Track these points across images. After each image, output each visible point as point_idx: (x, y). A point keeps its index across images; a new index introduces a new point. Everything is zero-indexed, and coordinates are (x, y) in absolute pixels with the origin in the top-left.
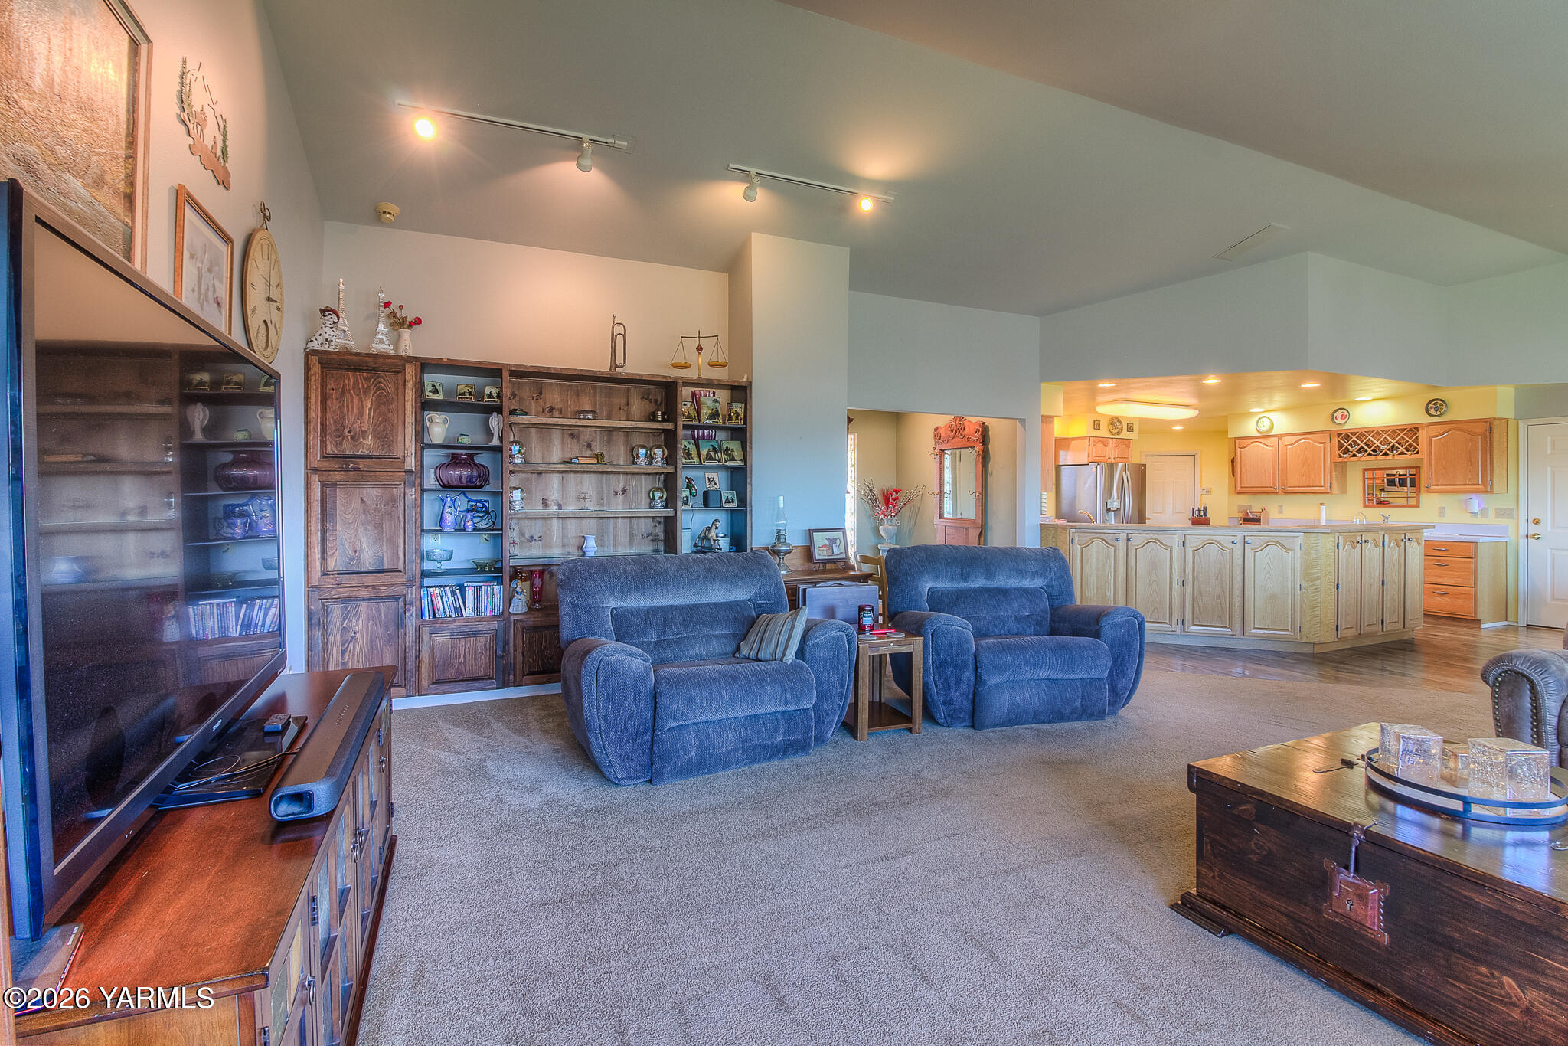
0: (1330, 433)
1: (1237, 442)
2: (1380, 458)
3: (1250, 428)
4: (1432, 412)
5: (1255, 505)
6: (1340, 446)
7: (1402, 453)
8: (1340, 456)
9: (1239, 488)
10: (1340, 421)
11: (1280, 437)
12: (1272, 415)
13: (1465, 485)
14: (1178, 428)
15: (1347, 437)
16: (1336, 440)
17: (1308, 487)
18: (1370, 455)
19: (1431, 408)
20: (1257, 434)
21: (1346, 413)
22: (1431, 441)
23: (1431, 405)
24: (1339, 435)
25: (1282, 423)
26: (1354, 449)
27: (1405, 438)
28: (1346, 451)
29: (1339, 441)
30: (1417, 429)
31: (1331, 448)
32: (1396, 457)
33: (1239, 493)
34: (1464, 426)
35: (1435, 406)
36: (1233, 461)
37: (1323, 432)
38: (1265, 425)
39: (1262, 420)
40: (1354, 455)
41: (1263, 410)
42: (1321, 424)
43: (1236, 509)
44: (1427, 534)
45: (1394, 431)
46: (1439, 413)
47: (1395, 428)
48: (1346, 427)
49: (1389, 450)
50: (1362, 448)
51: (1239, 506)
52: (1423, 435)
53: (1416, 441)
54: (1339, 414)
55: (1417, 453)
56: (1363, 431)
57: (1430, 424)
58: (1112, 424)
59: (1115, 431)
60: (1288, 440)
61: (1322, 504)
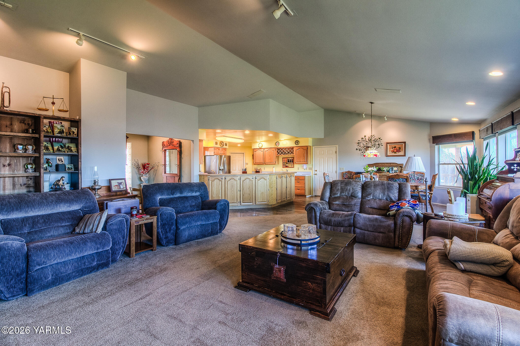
0: (275, 148)
1: (254, 150)
2: (286, 155)
3: (256, 146)
4: (296, 144)
5: (258, 167)
6: (277, 152)
7: (290, 154)
8: (277, 154)
9: (254, 163)
10: (277, 145)
11: (264, 149)
12: (262, 143)
13: (303, 162)
14: (239, 145)
15: (279, 149)
16: (276, 150)
17: (270, 162)
18: (284, 154)
20: (259, 148)
21: (279, 143)
22: (296, 151)
24: (277, 149)
25: (265, 145)
27: (291, 150)
28: (279, 153)
30: (293, 148)
31: (275, 152)
32: (289, 155)
34: (302, 147)
35: (297, 142)
36: (253, 155)
37: (274, 148)
38: (260, 146)
39: (260, 144)
40: (280, 154)
41: (260, 141)
42: (273, 146)
43: (254, 169)
44: (295, 174)
45: (289, 148)
46: (298, 144)
48: (278, 147)
49: (288, 153)
50: (282, 152)
52: (295, 149)
53: (293, 151)
54: (277, 143)
55: (293, 154)
56: (282, 148)
57: (296, 147)
58: (221, 143)
59: (222, 145)
60: (266, 150)
61: (274, 167)
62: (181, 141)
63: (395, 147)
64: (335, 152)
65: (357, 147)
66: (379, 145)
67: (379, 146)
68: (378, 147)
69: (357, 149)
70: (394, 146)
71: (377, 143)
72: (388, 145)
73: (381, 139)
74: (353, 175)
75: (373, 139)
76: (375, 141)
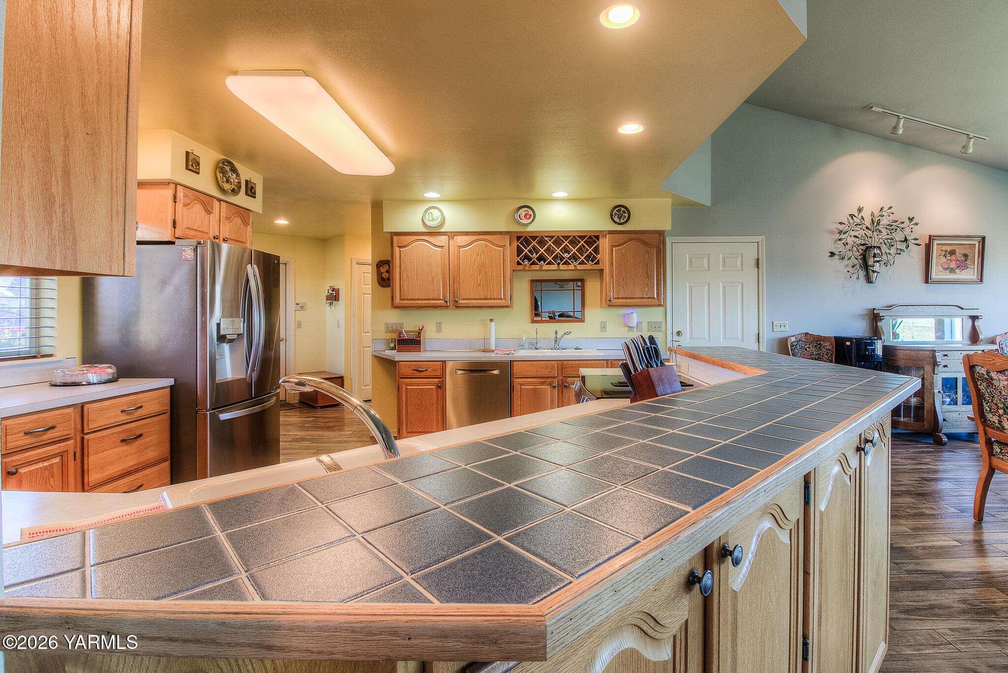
0: (508, 234)
1: (395, 238)
2: (562, 267)
3: (410, 220)
4: (616, 219)
5: (409, 323)
6: (519, 251)
7: (582, 263)
8: (519, 263)
9: (397, 300)
10: (525, 221)
11: (452, 235)
12: (444, 207)
13: (642, 298)
15: (528, 242)
16: (515, 244)
17: (485, 299)
18: (550, 263)
19: (615, 214)
20: (423, 230)
21: (531, 212)
22: (612, 250)
23: (615, 212)
24: (518, 238)
26: (535, 256)
27: (584, 245)
28: (526, 257)
29: (518, 245)
30: (597, 237)
31: (510, 251)
32: (578, 267)
33: (396, 307)
34: (641, 236)
35: (621, 213)
37: (501, 233)
38: (434, 219)
39: (430, 211)
40: (534, 264)
41: (434, 198)
42: (501, 224)
43: (383, 328)
45: (574, 239)
46: (622, 221)
47: (574, 235)
48: (528, 230)
49: (568, 259)
50: (542, 255)
51: (387, 325)
52: (604, 244)
53: (596, 250)
54: (522, 212)
55: (598, 263)
56: (543, 235)
57: (611, 232)
59: (226, 187)
60: (461, 240)
61: (491, 320)
63: (953, 253)
64: (753, 263)
65: (833, 246)
66: (906, 240)
67: (907, 247)
69: (832, 254)
70: (948, 249)
71: (899, 236)
72: (934, 242)
73: (913, 223)
74: (828, 347)
75: (885, 221)
76: (892, 228)
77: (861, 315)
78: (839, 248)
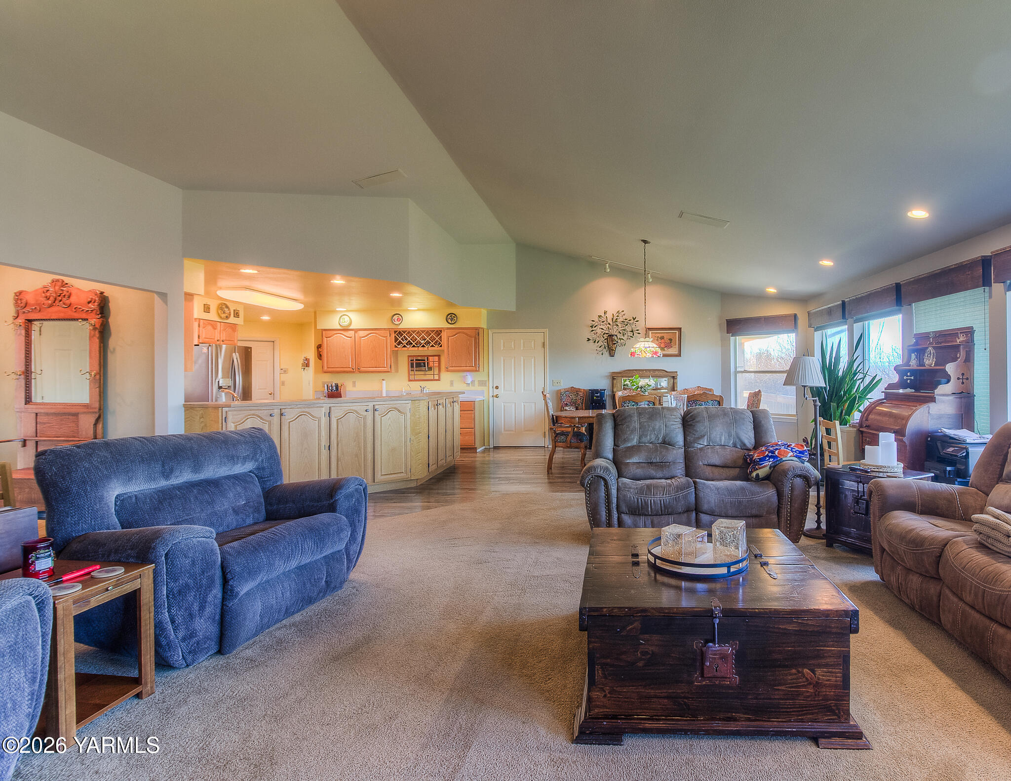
0: (389, 329)
1: (324, 332)
2: (421, 348)
3: (333, 322)
4: (450, 321)
6: (396, 340)
7: (432, 346)
8: (396, 347)
9: (325, 368)
10: (397, 323)
11: (356, 331)
12: (350, 314)
13: (466, 367)
14: (266, 318)
15: (400, 333)
16: (393, 335)
17: (375, 367)
18: (414, 346)
19: (449, 318)
20: (340, 328)
21: (400, 317)
22: (448, 339)
23: (449, 317)
24: (395, 332)
25: (357, 321)
26: (405, 342)
27: (434, 336)
28: (400, 343)
29: (395, 336)
30: (441, 331)
31: (390, 340)
32: (430, 348)
33: (325, 372)
34: (465, 331)
35: (451, 318)
36: (319, 347)
37: (385, 329)
38: (345, 321)
39: (343, 317)
40: (405, 346)
41: (345, 310)
42: (384, 324)
43: (322, 385)
44: (462, 398)
45: (428, 332)
46: (453, 322)
47: (428, 330)
48: (400, 327)
49: (425, 344)
50: (409, 341)
52: (444, 335)
53: (440, 339)
54: (396, 317)
55: (441, 346)
56: (410, 330)
57: (448, 328)
58: (221, 309)
59: (223, 316)
60: (362, 333)
61: (383, 380)
62: (109, 291)
63: (662, 338)
64: (541, 345)
65: (589, 334)
66: (632, 331)
67: (633, 335)
68: (631, 336)
69: (589, 340)
70: (660, 335)
71: (629, 328)
72: (651, 332)
73: (635, 320)
74: (582, 395)
75: (621, 319)
76: (625, 323)
77: (606, 376)
78: (591, 336)
